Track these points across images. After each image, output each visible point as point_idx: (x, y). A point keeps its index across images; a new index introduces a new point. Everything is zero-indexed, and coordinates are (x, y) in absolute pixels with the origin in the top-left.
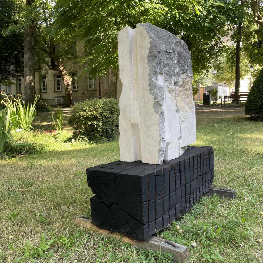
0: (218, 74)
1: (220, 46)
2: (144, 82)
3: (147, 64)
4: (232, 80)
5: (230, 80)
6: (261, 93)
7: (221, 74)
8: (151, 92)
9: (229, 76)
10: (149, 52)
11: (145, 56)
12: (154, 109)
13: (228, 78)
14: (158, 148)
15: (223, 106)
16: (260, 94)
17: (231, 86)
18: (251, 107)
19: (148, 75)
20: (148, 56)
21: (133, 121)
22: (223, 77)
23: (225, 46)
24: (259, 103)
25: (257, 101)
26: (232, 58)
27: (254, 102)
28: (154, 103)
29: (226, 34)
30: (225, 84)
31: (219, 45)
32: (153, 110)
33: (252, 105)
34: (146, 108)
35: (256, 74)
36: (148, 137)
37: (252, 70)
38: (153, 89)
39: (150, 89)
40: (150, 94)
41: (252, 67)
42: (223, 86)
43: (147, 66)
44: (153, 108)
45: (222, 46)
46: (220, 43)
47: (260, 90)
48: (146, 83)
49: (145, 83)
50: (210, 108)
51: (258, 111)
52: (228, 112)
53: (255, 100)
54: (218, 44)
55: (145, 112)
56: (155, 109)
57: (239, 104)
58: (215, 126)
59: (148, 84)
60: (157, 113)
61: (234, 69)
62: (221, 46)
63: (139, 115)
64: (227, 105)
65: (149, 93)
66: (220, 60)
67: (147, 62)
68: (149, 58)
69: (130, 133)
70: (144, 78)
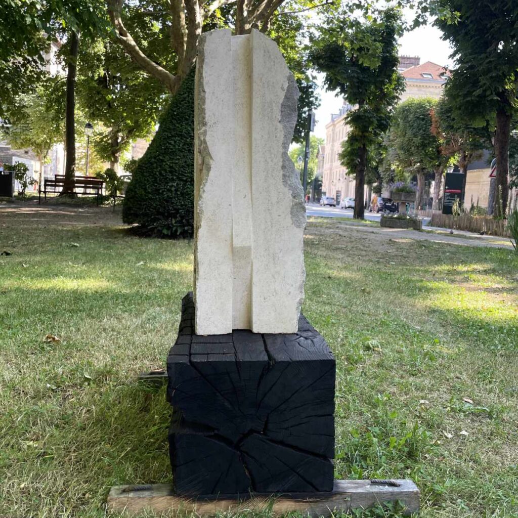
0: (17, 130)
1: (33, 71)
2: (269, 160)
3: (280, 122)
4: (47, 147)
5: (43, 146)
6: (157, 183)
7: (24, 130)
8: (285, 182)
9: (42, 137)
10: (286, 97)
11: (274, 105)
12: (291, 218)
13: (39, 141)
14: (299, 298)
15: (41, 201)
16: (155, 186)
17: (46, 160)
18: (139, 208)
19: (280, 144)
20: (282, 105)
21: (237, 243)
22: (28, 137)
23: (44, 73)
24: (154, 202)
25: (151, 199)
26: (58, 101)
27: (145, 201)
28: (293, 206)
29: (45, 47)
30: (26, 152)
31: (30, 67)
32: (289, 220)
33: (141, 205)
34: (270, 214)
35: (98, 140)
36: (274, 277)
37: (89, 131)
38: (289, 177)
39: (284, 176)
40: (282, 186)
41: (89, 126)
42: (22, 157)
43: (280, 126)
44: (290, 216)
45: (39, 71)
46: (33, 63)
47: (156, 178)
48: (275, 160)
49: (272, 161)
50: (14, 206)
51: (153, 217)
52: (64, 215)
53: (145, 196)
54: (29, 65)
55: (269, 223)
56: (294, 219)
57: (76, 200)
58: (76, 246)
59: (281, 164)
60: (299, 227)
61: (63, 125)
62: (35, 70)
63: (252, 229)
64: (51, 201)
65: (282, 184)
66: (20, 100)
67: (279, 118)
68: (283, 110)
69: (227, 268)
70: (270, 151)
